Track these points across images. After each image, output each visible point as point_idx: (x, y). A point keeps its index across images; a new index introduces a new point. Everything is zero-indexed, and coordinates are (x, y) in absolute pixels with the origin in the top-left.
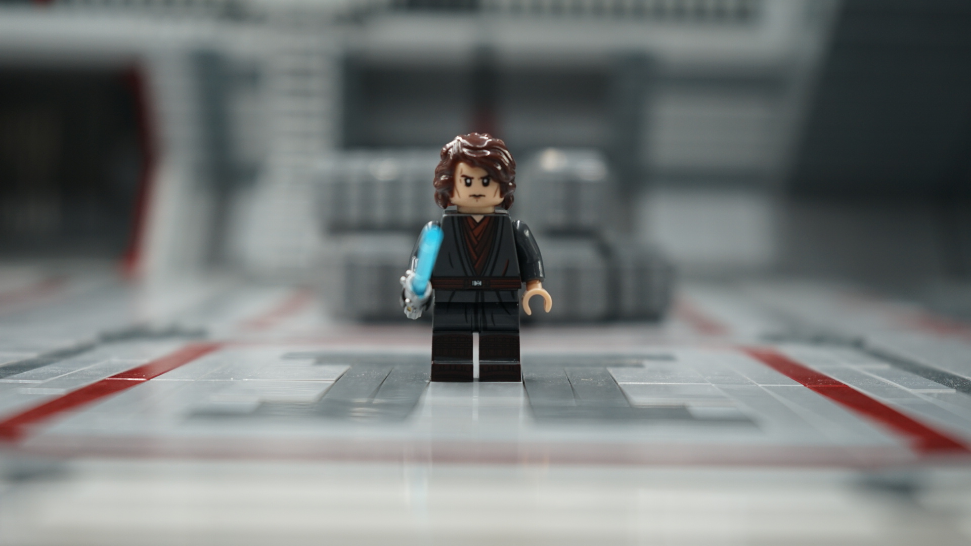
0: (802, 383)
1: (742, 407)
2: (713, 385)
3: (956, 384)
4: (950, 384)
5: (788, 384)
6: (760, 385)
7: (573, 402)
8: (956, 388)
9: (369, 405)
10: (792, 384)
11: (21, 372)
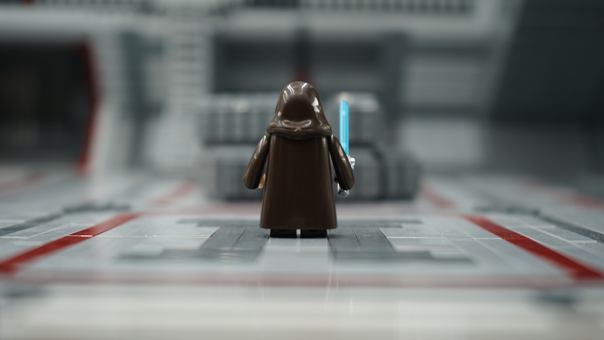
0: (501, 237)
1: (463, 252)
2: (446, 238)
3: (597, 237)
4: (593, 237)
5: (493, 238)
6: (475, 239)
7: (358, 249)
8: (597, 240)
9: (231, 251)
10: (495, 238)
11: (15, 232)
